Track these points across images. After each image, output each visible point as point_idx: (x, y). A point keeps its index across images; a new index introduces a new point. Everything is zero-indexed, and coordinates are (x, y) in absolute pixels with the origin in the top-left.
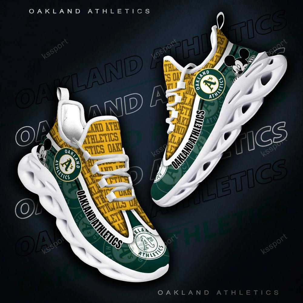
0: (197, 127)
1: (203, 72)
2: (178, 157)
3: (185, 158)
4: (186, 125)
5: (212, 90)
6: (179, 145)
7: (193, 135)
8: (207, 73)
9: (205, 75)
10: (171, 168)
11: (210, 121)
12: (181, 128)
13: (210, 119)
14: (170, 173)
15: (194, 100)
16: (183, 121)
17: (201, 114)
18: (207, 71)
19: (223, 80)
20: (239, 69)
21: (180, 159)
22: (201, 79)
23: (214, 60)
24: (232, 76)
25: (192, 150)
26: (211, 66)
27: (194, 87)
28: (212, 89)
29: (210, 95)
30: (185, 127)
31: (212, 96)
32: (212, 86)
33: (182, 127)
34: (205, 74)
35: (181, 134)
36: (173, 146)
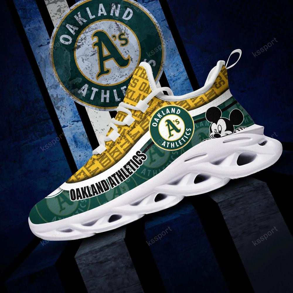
0: (128, 170)
1: (172, 109)
2: (82, 188)
3: (91, 195)
4: (114, 159)
5: (171, 137)
6: (93, 176)
7: (116, 176)
8: (177, 113)
9: (173, 114)
10: (66, 194)
11: (147, 172)
12: (106, 159)
13: (148, 170)
14: (62, 200)
15: (141, 136)
16: (114, 152)
17: (141, 157)
18: (178, 110)
19: (191, 132)
20: (218, 132)
21: (84, 192)
22: (165, 115)
23: (196, 102)
24: (205, 135)
25: (105, 192)
26: (188, 106)
27: (150, 120)
28: (171, 135)
29: (165, 142)
30: (113, 160)
31: (166, 144)
32: (174, 132)
33: (109, 159)
34: (174, 112)
35: (102, 165)
36: (84, 173)
